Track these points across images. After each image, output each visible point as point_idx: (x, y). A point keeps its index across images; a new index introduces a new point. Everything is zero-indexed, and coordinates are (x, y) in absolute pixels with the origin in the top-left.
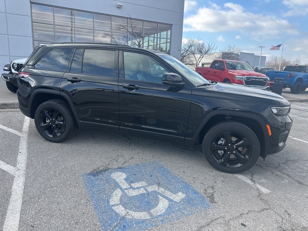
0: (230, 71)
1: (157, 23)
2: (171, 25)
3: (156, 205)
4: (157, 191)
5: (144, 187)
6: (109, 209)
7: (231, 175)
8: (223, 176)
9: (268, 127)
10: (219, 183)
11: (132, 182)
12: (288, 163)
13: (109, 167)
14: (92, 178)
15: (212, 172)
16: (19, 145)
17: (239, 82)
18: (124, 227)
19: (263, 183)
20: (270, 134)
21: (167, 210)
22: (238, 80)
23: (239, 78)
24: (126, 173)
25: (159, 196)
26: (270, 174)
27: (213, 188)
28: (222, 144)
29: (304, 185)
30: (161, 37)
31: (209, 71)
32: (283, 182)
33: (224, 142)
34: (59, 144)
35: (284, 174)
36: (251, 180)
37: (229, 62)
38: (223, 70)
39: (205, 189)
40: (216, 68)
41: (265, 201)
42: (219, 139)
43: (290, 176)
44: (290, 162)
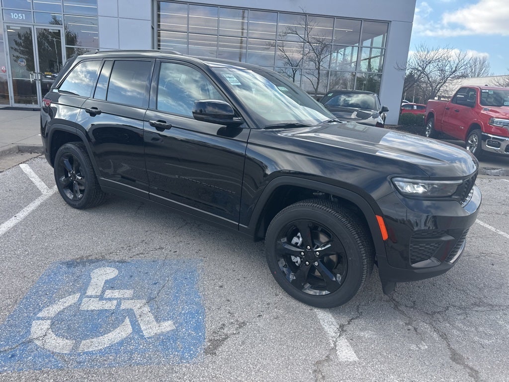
0: (485, 110)
1: (361, 20)
2: (388, 23)
3: (105, 333)
4: (135, 310)
5: (120, 301)
6: (27, 322)
7: (306, 309)
8: (287, 309)
9: (380, 219)
10: (265, 320)
11: (112, 288)
12: (476, 308)
13: (107, 257)
14: (64, 268)
15: (276, 295)
16: (26, 206)
17: (499, 132)
18: (13, 356)
19: (359, 337)
20: (385, 236)
21: (112, 346)
22: (497, 128)
23: (500, 122)
24: (120, 272)
25: (127, 320)
26: (401, 323)
27: (242, 325)
28: (298, 245)
29: (463, 364)
30: (374, 46)
31: (447, 109)
32: (413, 347)
33: (301, 239)
34: (78, 212)
35: (436, 330)
36: (342, 327)
37: (489, 90)
38: (472, 105)
39: (224, 325)
40: (456, 103)
41: (320, 376)
42: (294, 234)
43: (446, 339)
44: (480, 309)
